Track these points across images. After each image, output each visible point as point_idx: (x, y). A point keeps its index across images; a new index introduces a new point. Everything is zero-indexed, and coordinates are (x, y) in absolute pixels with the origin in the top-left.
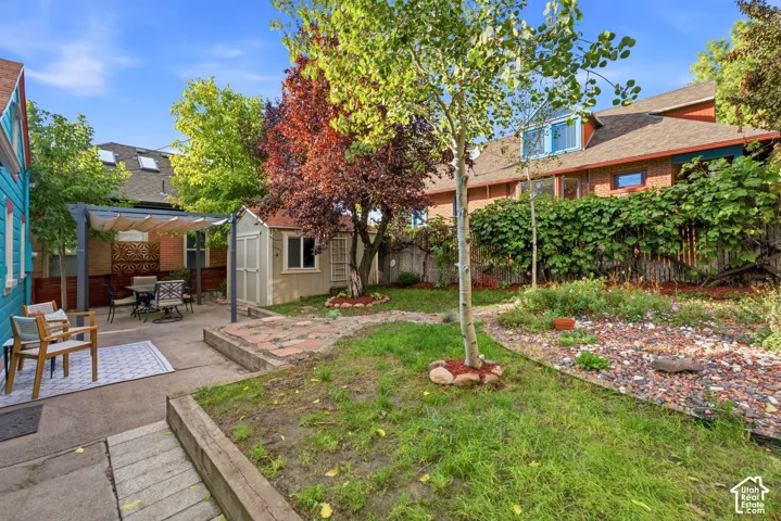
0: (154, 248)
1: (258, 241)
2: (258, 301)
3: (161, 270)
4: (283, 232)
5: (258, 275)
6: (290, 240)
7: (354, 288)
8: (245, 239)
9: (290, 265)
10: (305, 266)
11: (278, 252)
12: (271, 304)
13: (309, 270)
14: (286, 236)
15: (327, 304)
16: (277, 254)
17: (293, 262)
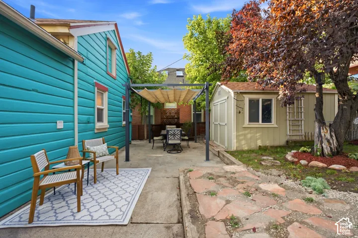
0: (178, 111)
1: (226, 103)
2: (226, 145)
3: (180, 122)
4: (244, 95)
5: (226, 127)
6: (251, 101)
7: (325, 145)
8: (219, 103)
9: (251, 120)
10: (263, 122)
11: (240, 110)
12: (235, 149)
13: (266, 125)
14: (247, 98)
15: (289, 157)
16: (239, 112)
17: (253, 118)
